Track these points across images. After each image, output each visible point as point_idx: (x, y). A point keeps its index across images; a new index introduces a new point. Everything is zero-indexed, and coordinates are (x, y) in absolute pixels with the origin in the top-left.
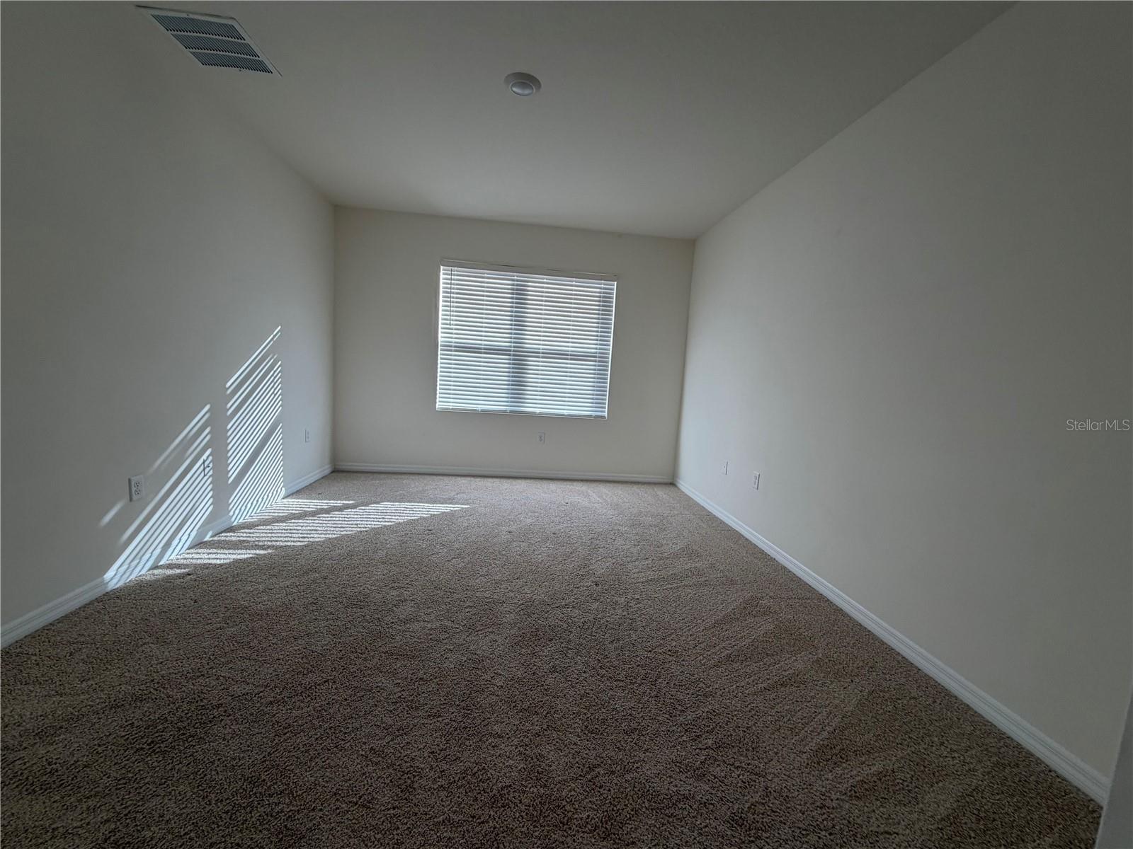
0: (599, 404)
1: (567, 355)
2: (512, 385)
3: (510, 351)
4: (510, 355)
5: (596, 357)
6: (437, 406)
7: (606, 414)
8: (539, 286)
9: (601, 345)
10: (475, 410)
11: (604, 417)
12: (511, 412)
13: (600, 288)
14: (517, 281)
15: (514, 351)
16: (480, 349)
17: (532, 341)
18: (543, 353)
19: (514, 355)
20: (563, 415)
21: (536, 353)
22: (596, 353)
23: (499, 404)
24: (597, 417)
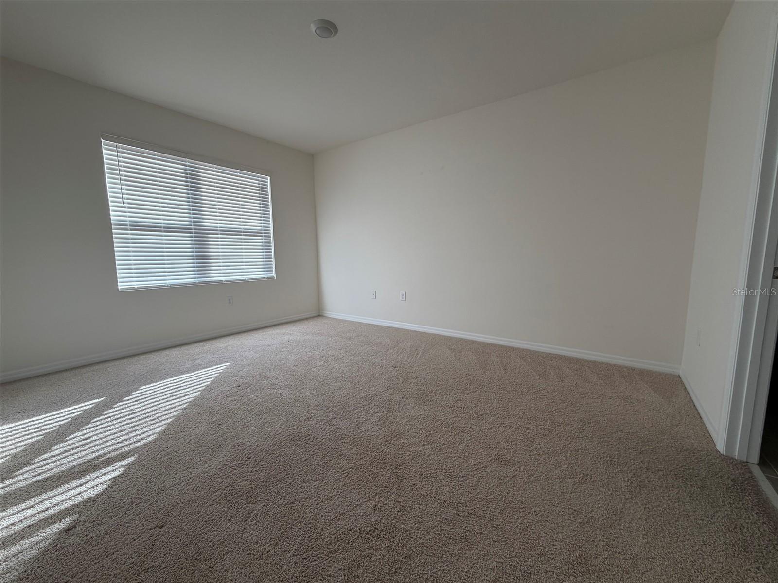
0: (268, 269)
1: (241, 232)
2: (197, 259)
3: (191, 229)
4: (191, 233)
5: (261, 233)
6: (119, 287)
7: (274, 275)
8: (209, 173)
9: (264, 224)
10: (165, 286)
11: (273, 277)
12: (200, 283)
13: (258, 180)
14: (189, 166)
15: (195, 229)
16: (161, 227)
17: (211, 220)
18: (221, 231)
19: (195, 233)
20: (245, 280)
21: (215, 231)
22: (261, 230)
23: (186, 278)
24: (269, 278)
